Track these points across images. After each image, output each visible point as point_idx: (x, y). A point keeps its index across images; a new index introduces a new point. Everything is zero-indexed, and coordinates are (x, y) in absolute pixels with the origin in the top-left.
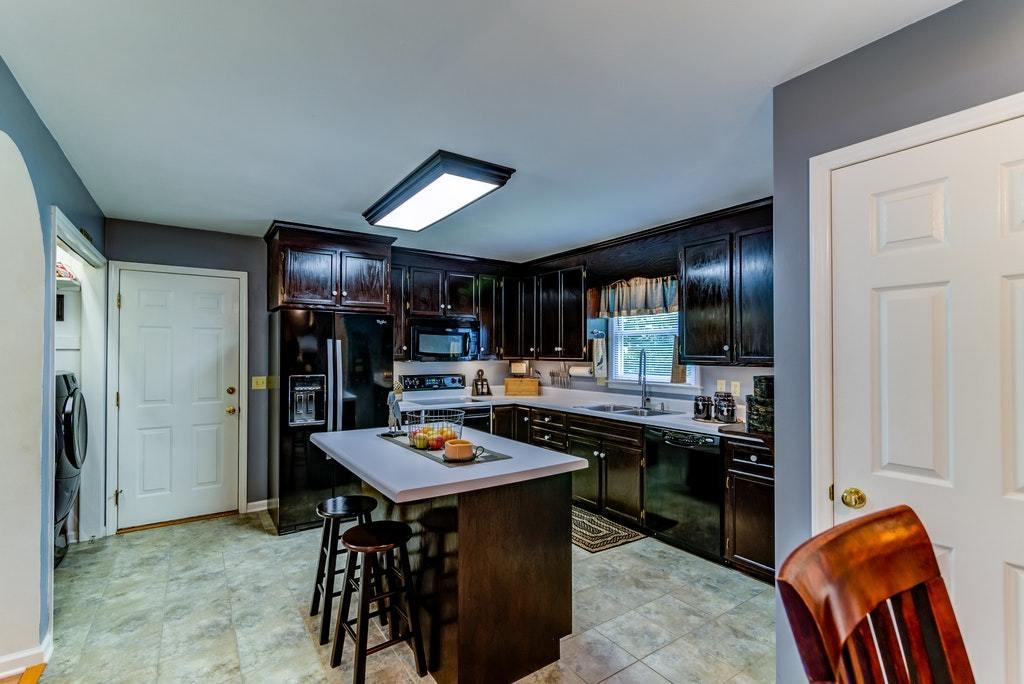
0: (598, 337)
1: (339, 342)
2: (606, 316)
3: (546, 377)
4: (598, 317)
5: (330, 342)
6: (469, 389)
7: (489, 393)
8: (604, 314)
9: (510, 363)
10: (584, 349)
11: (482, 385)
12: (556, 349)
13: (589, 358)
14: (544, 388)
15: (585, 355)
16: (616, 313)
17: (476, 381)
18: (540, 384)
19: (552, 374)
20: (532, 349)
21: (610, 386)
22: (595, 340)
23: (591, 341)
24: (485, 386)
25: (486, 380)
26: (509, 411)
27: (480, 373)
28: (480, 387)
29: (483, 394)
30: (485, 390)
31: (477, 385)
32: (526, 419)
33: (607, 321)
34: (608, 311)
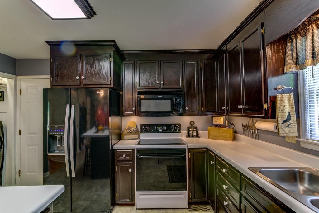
0: (284, 92)
1: (73, 106)
2: (294, 70)
3: (239, 128)
4: (283, 73)
5: (68, 106)
6: (184, 132)
7: (198, 136)
8: (291, 68)
9: (212, 117)
10: (265, 106)
11: (193, 131)
12: (239, 107)
13: (272, 115)
14: (239, 135)
15: (266, 111)
16: (309, 61)
17: (189, 128)
18: (235, 132)
19: (244, 126)
20: (223, 108)
21: (302, 145)
22: (279, 96)
23: (275, 97)
24: (195, 132)
25: (196, 128)
26: (203, 153)
27: (192, 123)
28: (191, 132)
29: (193, 136)
30: (195, 134)
31: (189, 131)
32: (212, 163)
33: (297, 75)
34: (297, 63)
